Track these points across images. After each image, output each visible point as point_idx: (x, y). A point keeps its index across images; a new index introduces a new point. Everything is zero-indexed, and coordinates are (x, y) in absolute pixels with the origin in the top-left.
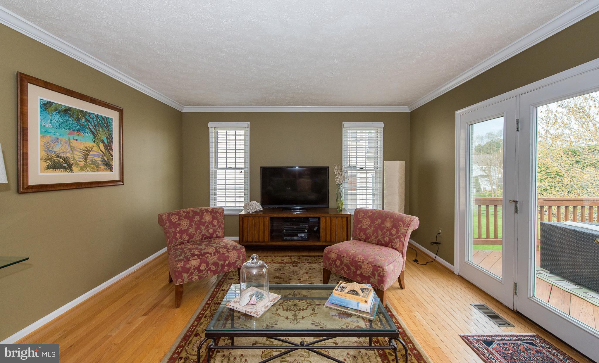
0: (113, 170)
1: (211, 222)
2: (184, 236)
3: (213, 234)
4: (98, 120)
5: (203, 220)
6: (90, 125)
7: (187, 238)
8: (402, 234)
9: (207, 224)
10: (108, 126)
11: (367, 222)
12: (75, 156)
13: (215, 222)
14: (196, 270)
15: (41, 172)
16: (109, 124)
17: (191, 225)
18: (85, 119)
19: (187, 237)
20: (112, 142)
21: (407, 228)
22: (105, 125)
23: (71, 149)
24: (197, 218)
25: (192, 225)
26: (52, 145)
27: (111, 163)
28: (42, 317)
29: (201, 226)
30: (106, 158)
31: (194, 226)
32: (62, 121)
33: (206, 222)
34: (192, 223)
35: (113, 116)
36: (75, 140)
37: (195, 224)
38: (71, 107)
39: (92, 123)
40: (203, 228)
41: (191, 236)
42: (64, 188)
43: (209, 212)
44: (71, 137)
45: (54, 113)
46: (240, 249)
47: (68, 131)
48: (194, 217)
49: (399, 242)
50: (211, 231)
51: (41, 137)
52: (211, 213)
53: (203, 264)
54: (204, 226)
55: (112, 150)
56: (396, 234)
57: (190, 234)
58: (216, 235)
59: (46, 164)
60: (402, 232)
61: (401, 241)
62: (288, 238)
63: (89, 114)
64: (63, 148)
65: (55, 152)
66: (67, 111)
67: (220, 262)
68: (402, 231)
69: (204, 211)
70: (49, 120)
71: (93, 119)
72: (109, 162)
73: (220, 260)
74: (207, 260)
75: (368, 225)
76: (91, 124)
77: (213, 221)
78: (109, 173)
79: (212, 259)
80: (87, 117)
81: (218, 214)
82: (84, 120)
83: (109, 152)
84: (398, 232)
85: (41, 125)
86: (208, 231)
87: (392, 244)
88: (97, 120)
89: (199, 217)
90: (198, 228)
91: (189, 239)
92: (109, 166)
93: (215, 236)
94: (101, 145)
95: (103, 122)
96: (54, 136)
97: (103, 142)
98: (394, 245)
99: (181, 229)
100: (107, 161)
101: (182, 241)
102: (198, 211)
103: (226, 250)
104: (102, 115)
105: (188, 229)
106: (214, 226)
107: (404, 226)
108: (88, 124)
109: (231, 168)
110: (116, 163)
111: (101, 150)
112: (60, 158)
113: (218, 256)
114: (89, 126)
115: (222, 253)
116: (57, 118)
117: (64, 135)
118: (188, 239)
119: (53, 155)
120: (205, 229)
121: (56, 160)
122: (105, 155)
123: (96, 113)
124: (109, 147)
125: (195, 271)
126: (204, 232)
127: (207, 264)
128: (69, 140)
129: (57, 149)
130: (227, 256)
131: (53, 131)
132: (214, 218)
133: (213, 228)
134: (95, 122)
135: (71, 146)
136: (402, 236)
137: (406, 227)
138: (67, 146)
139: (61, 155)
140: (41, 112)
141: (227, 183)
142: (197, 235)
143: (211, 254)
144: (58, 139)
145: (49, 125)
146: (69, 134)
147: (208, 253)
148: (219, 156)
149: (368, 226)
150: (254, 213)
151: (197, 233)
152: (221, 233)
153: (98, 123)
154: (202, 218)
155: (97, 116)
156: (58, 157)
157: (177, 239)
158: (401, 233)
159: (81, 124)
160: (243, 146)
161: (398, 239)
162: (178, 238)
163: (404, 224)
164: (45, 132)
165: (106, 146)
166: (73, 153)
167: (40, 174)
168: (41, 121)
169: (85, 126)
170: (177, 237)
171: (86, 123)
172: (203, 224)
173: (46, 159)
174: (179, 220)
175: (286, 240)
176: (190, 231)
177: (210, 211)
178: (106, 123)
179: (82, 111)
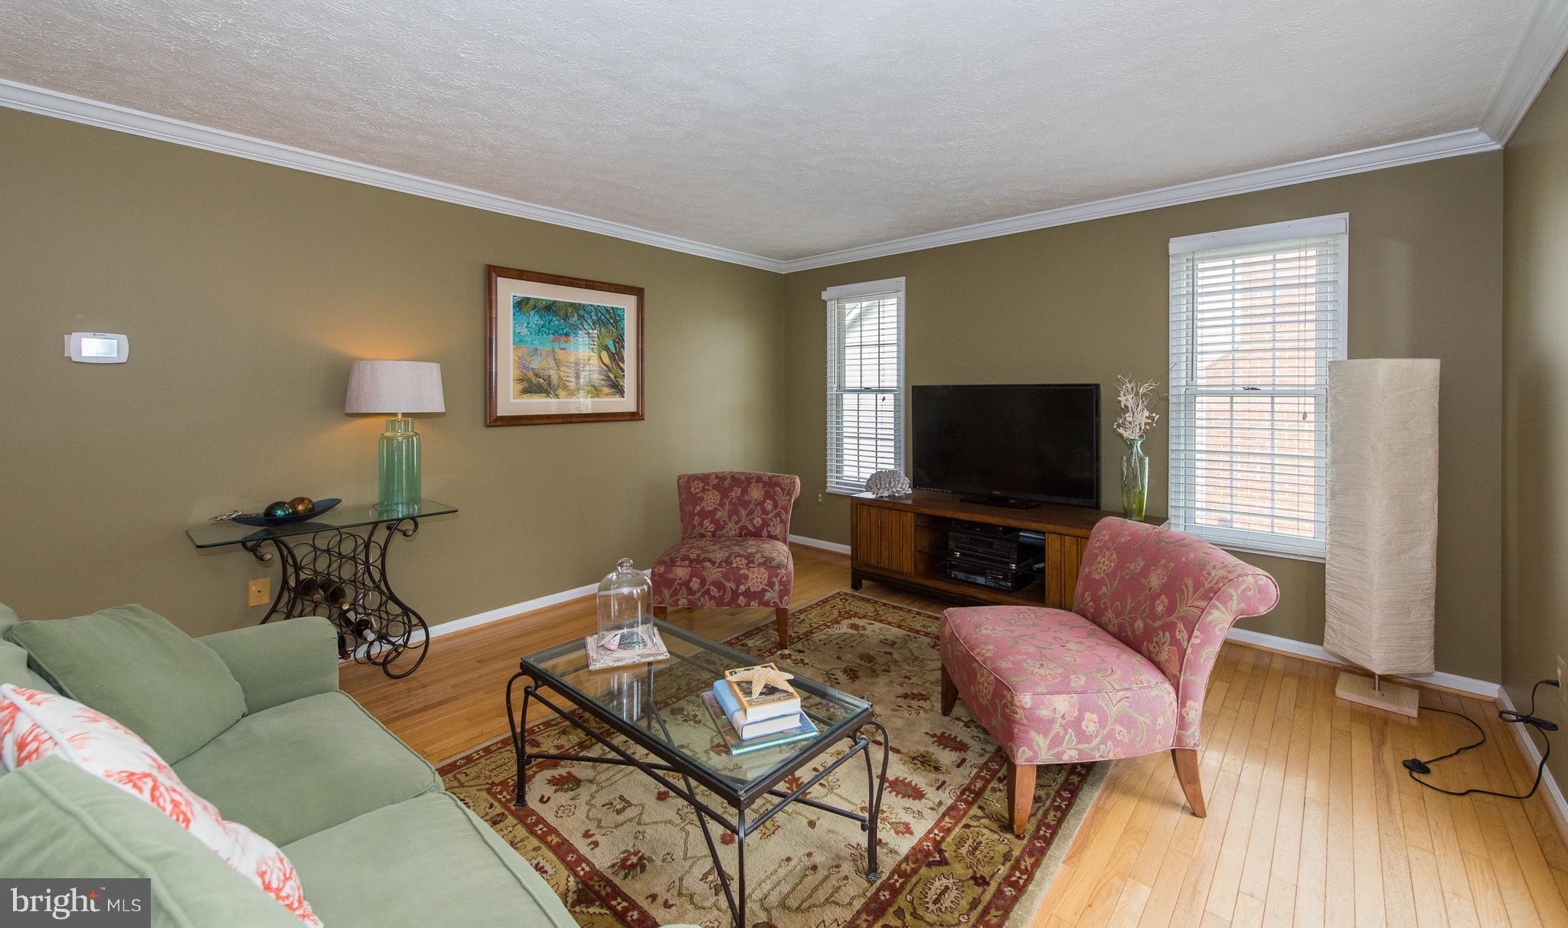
0: (625, 395)
1: (761, 504)
2: (707, 523)
3: (761, 528)
4: (599, 314)
5: (747, 498)
6: (585, 323)
7: (712, 527)
8: (1183, 619)
9: (752, 506)
10: (616, 322)
11: (1108, 562)
12: (562, 374)
13: (769, 505)
14: (683, 587)
15: (514, 398)
16: (618, 318)
17: (722, 505)
18: (578, 315)
19: (712, 525)
20: (623, 347)
21: (1203, 604)
22: (612, 321)
23: (556, 363)
24: (737, 492)
25: (724, 504)
26: (528, 359)
27: (621, 383)
28: (515, 603)
29: (740, 508)
30: (612, 376)
31: (727, 507)
32: (542, 323)
33: (751, 501)
34: (725, 500)
35: (627, 304)
36: (561, 349)
37: (731, 503)
38: (555, 301)
39: (589, 321)
40: (743, 512)
41: (720, 527)
42: (545, 422)
43: (763, 482)
44: (556, 345)
45: (532, 313)
46: (776, 567)
47: (551, 337)
48: (731, 488)
49: (1168, 643)
50: (758, 521)
51: (514, 350)
52: (765, 484)
53: (694, 579)
54: (746, 509)
55: (623, 361)
56: (1165, 616)
57: (718, 520)
58: (768, 532)
59: (520, 387)
60: (1182, 614)
61: (1174, 642)
62: (961, 576)
63: (583, 307)
64: (544, 363)
65: (533, 369)
66: (550, 308)
67: (728, 584)
68: (1183, 609)
69: (754, 480)
70: (525, 324)
71: (589, 313)
72: (617, 381)
73: (729, 580)
74: (704, 573)
75: (1109, 571)
76: (586, 321)
77: (764, 502)
78: (617, 399)
79: (713, 573)
80: (581, 312)
81: (778, 489)
82: (576, 317)
83: (619, 365)
84: (1171, 609)
85: (514, 333)
86: (751, 520)
87: (1150, 644)
88: (597, 315)
89: (740, 489)
90: (733, 512)
91: (716, 530)
92: (618, 389)
93: (764, 533)
94: (604, 355)
95: (607, 316)
96: (532, 346)
97: (607, 349)
98: (1155, 651)
99: (703, 509)
100: (614, 379)
101: (702, 531)
102: (743, 478)
103: (746, 562)
104: (605, 305)
105: (716, 510)
106: (765, 512)
107: (1195, 592)
108: (582, 323)
109: (868, 390)
110: (629, 383)
111: (603, 363)
112: (540, 377)
113: (724, 570)
114: (583, 326)
115: (734, 565)
116: (535, 319)
117: (545, 343)
118: (713, 529)
119: (530, 375)
120: (747, 515)
121: (534, 381)
122: (610, 371)
123: (596, 304)
124: (617, 357)
125: (681, 588)
126: (744, 521)
127: (703, 582)
128: (553, 351)
129: (536, 364)
130: (744, 574)
131: (530, 340)
132: (768, 496)
133: (763, 516)
134: (594, 317)
135: (555, 359)
136: (1180, 626)
137: (1200, 599)
138: (550, 359)
139: (541, 372)
140: (514, 314)
141: (879, 426)
142: (730, 525)
143: (713, 563)
144: (536, 350)
145: (525, 331)
146: (553, 341)
147: (710, 560)
148: (847, 362)
149: (1107, 574)
150: (887, 499)
151: (730, 521)
152: (779, 529)
153: (599, 319)
154: (745, 492)
155: (597, 309)
156: (537, 375)
157: (694, 527)
158: (1179, 615)
159: (571, 324)
160: (894, 339)
161: (1167, 634)
162: (697, 524)
163: (1198, 585)
164: (519, 341)
165: (612, 356)
166: (559, 369)
167: (512, 401)
168: (514, 327)
169: (578, 327)
170: (694, 522)
171: (579, 322)
172: (745, 504)
173: (521, 380)
174: (704, 490)
175: (956, 581)
176: (719, 515)
177: (765, 480)
178: (610, 319)
179: (572, 304)
